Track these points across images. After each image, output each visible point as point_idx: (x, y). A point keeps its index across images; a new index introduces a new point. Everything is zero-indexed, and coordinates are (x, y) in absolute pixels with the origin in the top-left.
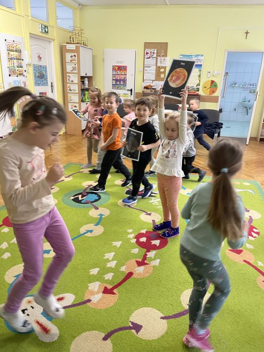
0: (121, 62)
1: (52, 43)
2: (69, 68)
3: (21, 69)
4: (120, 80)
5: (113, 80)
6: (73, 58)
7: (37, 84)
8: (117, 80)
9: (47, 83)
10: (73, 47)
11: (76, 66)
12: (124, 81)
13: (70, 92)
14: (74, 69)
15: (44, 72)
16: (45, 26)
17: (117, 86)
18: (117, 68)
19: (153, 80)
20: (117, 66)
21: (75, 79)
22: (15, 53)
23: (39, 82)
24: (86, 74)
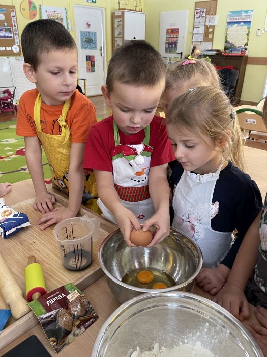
0: (174, 25)
2: (116, 33)
4: (172, 44)
5: (166, 43)
6: (120, 23)
7: (84, 48)
8: (170, 44)
9: (95, 48)
10: (119, 13)
11: (121, 30)
12: (176, 44)
14: (120, 33)
15: (93, 38)
17: (169, 50)
18: (170, 31)
19: (201, 42)
20: (170, 29)
21: (121, 43)
23: (87, 46)
24: (134, 38)
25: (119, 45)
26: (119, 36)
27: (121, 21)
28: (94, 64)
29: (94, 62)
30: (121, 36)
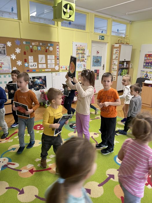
0: (151, 52)
1: (107, 44)
2: (114, 57)
3: (83, 58)
4: (148, 63)
5: (144, 63)
6: (117, 51)
7: (94, 65)
8: (146, 63)
9: (100, 65)
10: (117, 45)
11: (118, 56)
13: (113, 70)
14: (117, 57)
15: (99, 60)
16: (102, 36)
17: (146, 67)
18: (148, 55)
20: (148, 54)
21: (116, 62)
22: (81, 51)
23: (95, 65)
24: (125, 60)
25: (115, 64)
26: (116, 59)
27: (118, 50)
28: (99, 74)
29: (99, 73)
30: (117, 59)
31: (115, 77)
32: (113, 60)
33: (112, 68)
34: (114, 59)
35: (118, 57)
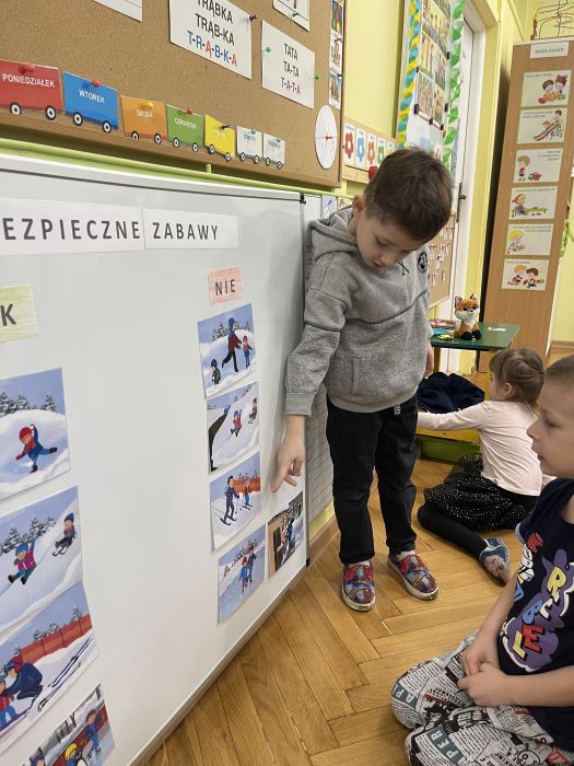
6: (554, 88)
10: (556, 48)
11: (564, 118)
13: (522, 217)
14: (551, 129)
25: (536, 176)
26: (546, 140)
27: (563, 80)
30: (556, 139)
31: (541, 266)
32: (520, 153)
33: (513, 206)
34: (526, 146)
35: (563, 126)
